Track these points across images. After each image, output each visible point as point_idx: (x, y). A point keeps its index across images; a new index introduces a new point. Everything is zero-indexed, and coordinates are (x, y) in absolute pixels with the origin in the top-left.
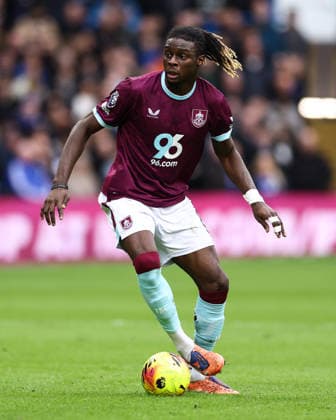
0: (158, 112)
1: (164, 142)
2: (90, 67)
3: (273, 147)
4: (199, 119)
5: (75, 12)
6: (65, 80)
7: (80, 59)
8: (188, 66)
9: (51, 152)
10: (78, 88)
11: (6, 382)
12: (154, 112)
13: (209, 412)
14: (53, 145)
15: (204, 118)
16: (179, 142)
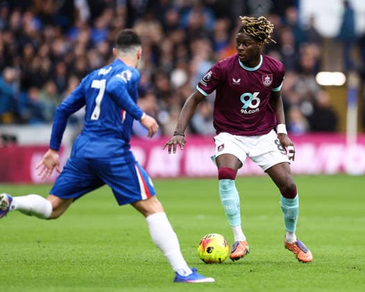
0: (239, 80)
1: (247, 98)
2: (182, 52)
3: (300, 103)
4: (267, 81)
5: (172, 17)
6: (166, 61)
7: (175, 47)
8: (250, 50)
9: (157, 107)
10: (174, 66)
11: (129, 256)
12: (237, 80)
13: (260, 274)
14: (158, 102)
15: (271, 80)
16: (258, 97)
